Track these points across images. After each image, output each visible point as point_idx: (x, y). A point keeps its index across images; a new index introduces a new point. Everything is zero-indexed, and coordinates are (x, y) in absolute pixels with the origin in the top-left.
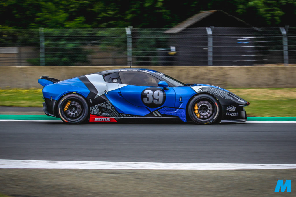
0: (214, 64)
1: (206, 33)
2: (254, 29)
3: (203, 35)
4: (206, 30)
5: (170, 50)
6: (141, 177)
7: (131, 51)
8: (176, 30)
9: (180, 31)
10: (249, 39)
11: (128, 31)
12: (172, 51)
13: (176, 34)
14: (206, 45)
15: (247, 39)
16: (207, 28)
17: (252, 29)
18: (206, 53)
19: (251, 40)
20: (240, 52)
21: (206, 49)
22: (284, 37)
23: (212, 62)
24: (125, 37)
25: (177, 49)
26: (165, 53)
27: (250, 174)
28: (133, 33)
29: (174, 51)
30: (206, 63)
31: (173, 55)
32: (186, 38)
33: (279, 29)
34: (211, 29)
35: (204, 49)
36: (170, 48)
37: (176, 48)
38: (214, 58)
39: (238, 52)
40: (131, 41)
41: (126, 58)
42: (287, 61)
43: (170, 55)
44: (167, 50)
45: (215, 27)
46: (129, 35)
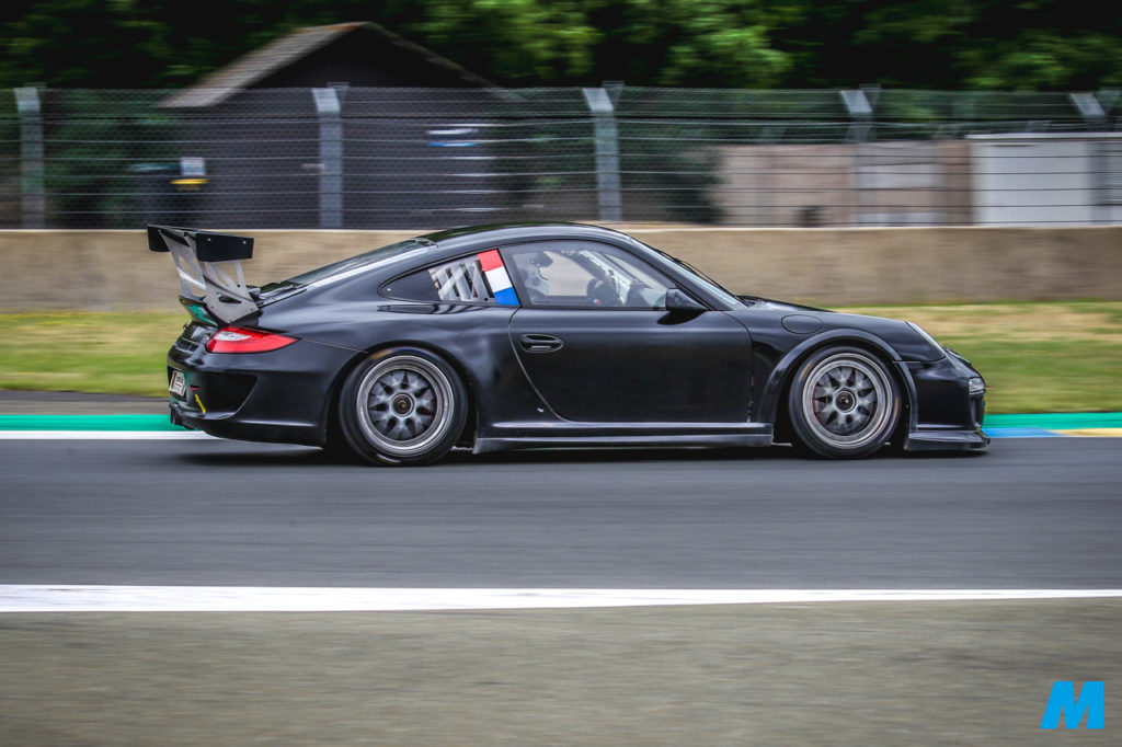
0: (350, 221)
1: (313, 107)
2: (489, 94)
3: (303, 114)
4: (310, 97)
5: (178, 172)
6: (85, 640)
7: (41, 174)
8: (205, 95)
9: (218, 102)
10: (476, 131)
11: (28, 99)
12: (186, 174)
13: (198, 112)
14: (313, 152)
15: (469, 130)
16: (316, 91)
17: (481, 94)
18: (313, 183)
19: (483, 133)
20: (438, 179)
21: (312, 165)
22: (598, 125)
23: (339, 215)
24: (15, 122)
25: (209, 168)
26: (159, 181)
27: (487, 627)
28: (48, 108)
29: (201, 174)
30: (311, 220)
31: (197, 189)
32: (239, 127)
33: (580, 96)
34: (338, 93)
35: (305, 166)
36: (178, 161)
37: (207, 162)
38: (347, 201)
39: (430, 179)
40: (38, 137)
41: (18, 199)
42: (617, 212)
43: (180, 189)
44: (167, 172)
45: (351, 85)
46: (30, 113)
